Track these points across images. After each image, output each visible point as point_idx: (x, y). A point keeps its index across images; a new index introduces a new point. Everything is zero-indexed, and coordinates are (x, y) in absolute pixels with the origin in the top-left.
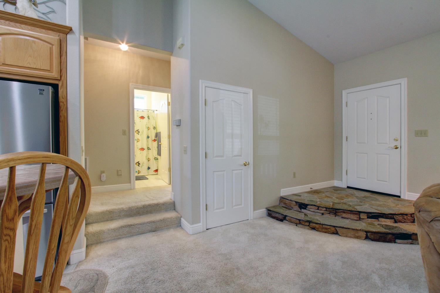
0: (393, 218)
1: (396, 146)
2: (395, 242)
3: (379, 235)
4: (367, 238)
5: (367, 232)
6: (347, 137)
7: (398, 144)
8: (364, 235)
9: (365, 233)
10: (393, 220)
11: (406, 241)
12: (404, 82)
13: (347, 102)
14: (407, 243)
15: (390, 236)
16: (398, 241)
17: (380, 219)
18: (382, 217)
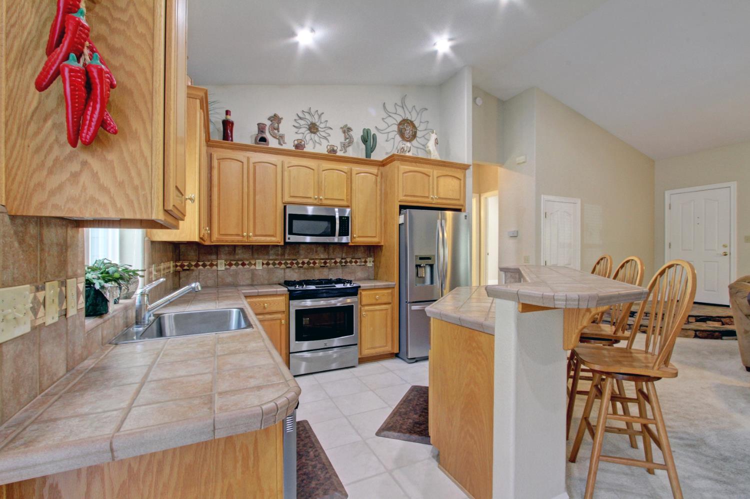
0: (721, 321)
1: (725, 253)
2: (722, 339)
3: (707, 333)
4: (696, 336)
5: (696, 331)
6: (670, 244)
7: (727, 250)
8: (693, 333)
9: (694, 332)
10: (720, 323)
11: (731, 337)
12: (734, 185)
13: (670, 205)
14: (732, 339)
15: (717, 333)
16: (724, 338)
17: (708, 322)
18: (710, 320)
